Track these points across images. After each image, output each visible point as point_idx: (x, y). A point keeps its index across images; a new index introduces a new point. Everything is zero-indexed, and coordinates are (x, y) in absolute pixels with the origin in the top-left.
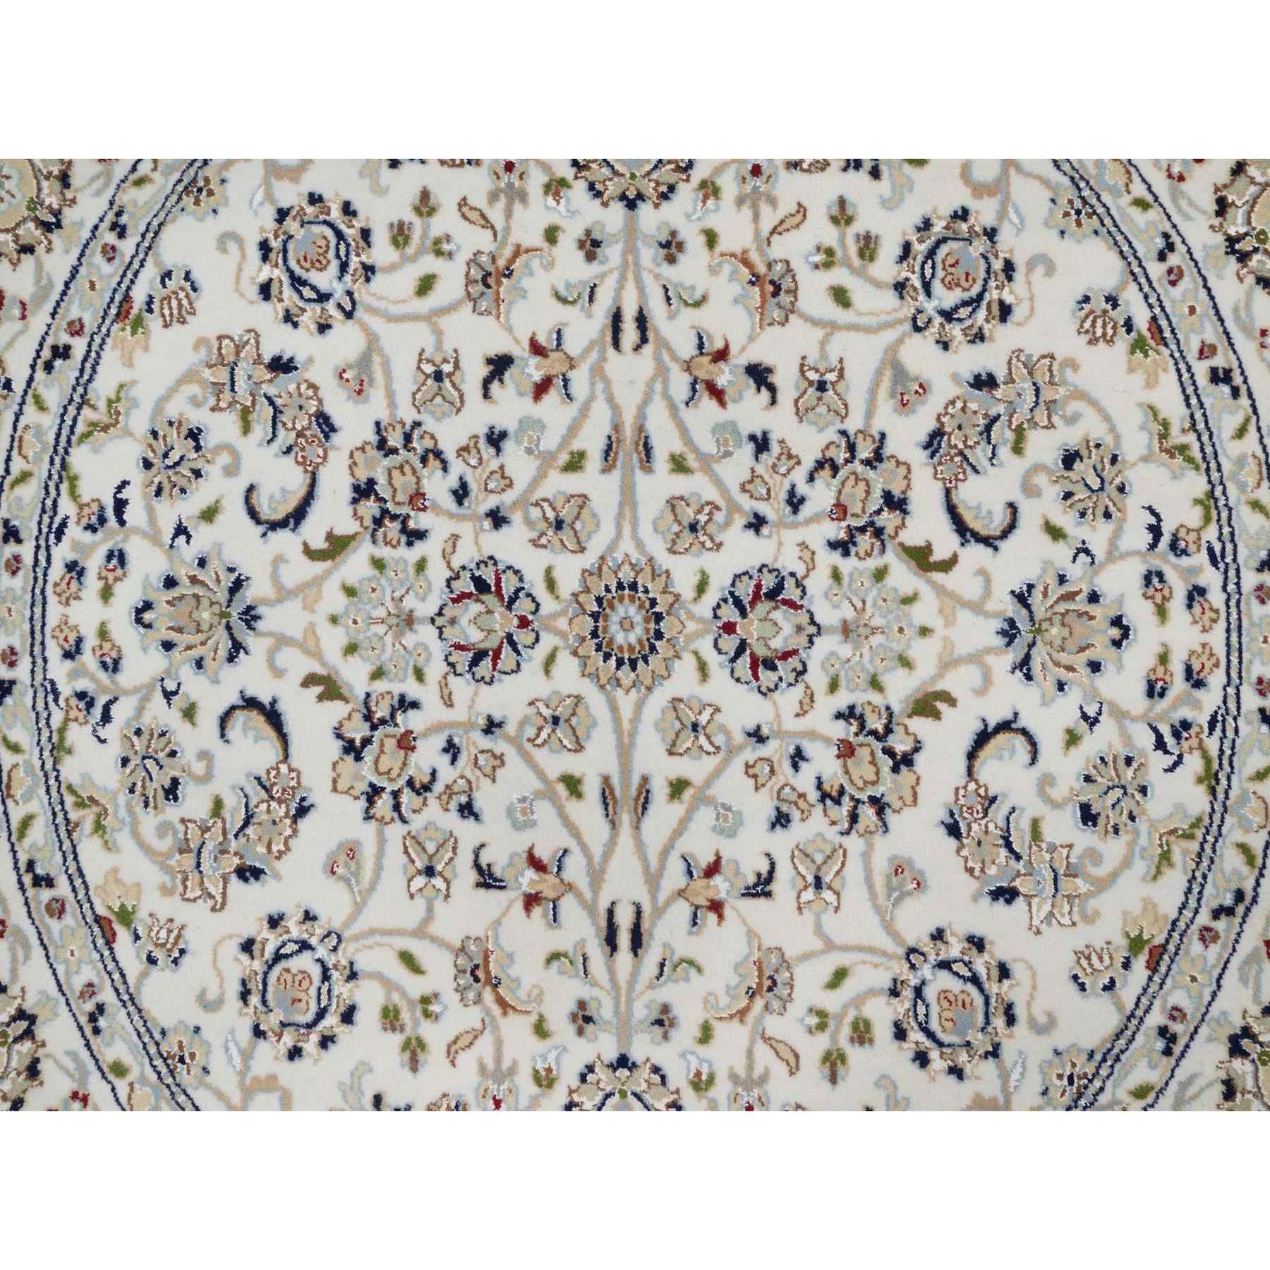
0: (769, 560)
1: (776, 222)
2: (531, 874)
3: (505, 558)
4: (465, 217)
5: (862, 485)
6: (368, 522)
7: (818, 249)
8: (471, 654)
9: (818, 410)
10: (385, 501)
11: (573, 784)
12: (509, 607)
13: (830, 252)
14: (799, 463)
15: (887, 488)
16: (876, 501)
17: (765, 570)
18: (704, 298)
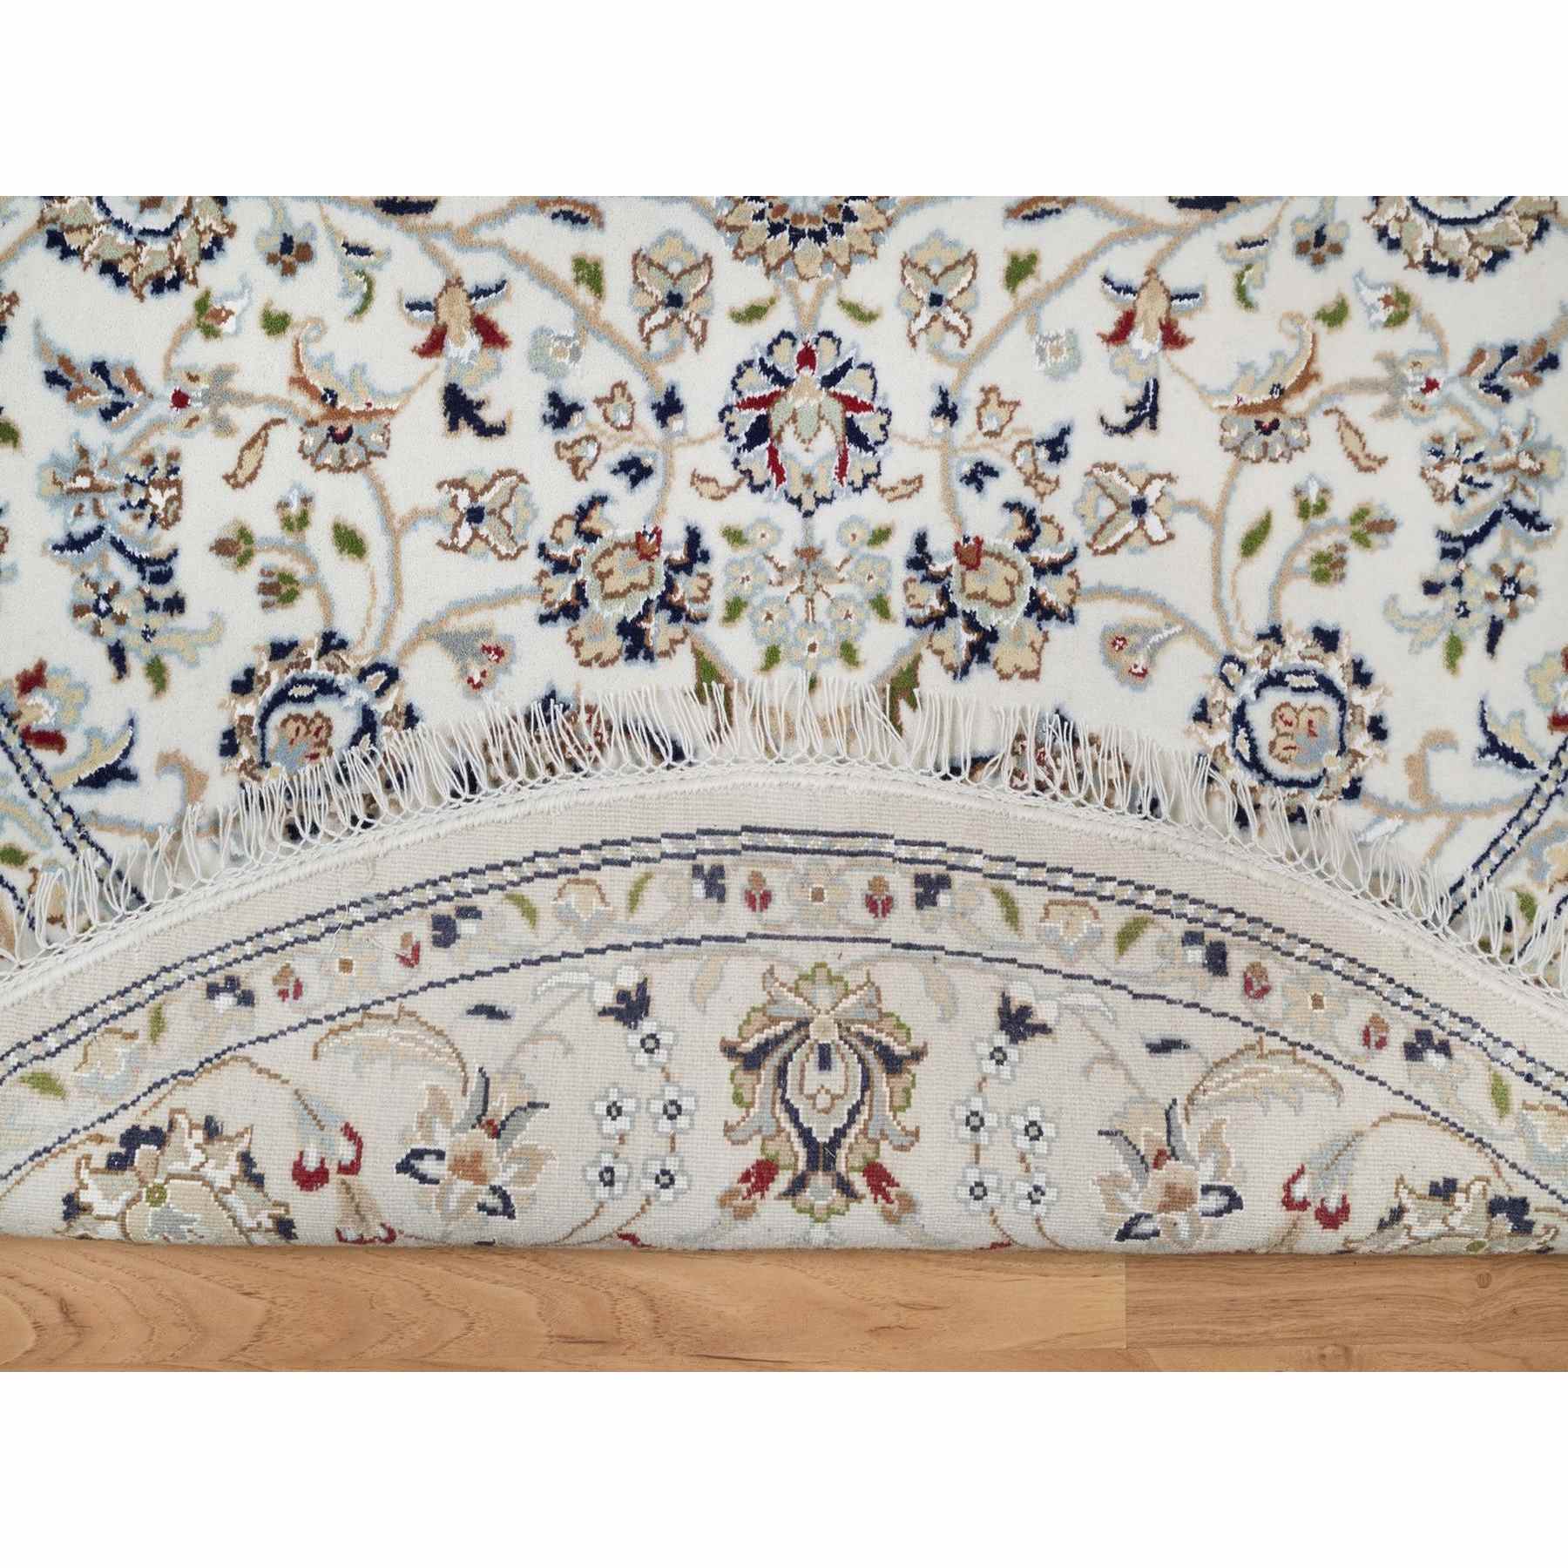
2: (1137, 339)
3: (721, 394)
6: (676, 631)
8: (852, 448)
10: (649, 602)
11: (1019, 269)
12: (786, 382)
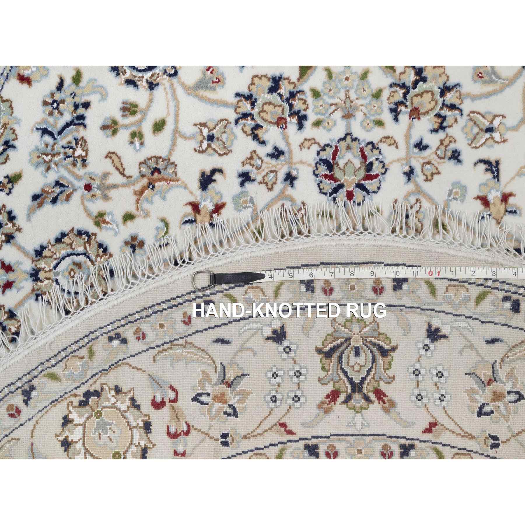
0: (311, 170)
1: (117, 172)
5: (266, 108)
7: (132, 143)
9: (224, 140)
13: (133, 135)
14: (255, 152)
15: (267, 91)
16: (274, 98)
17: (317, 172)
18: (163, 220)
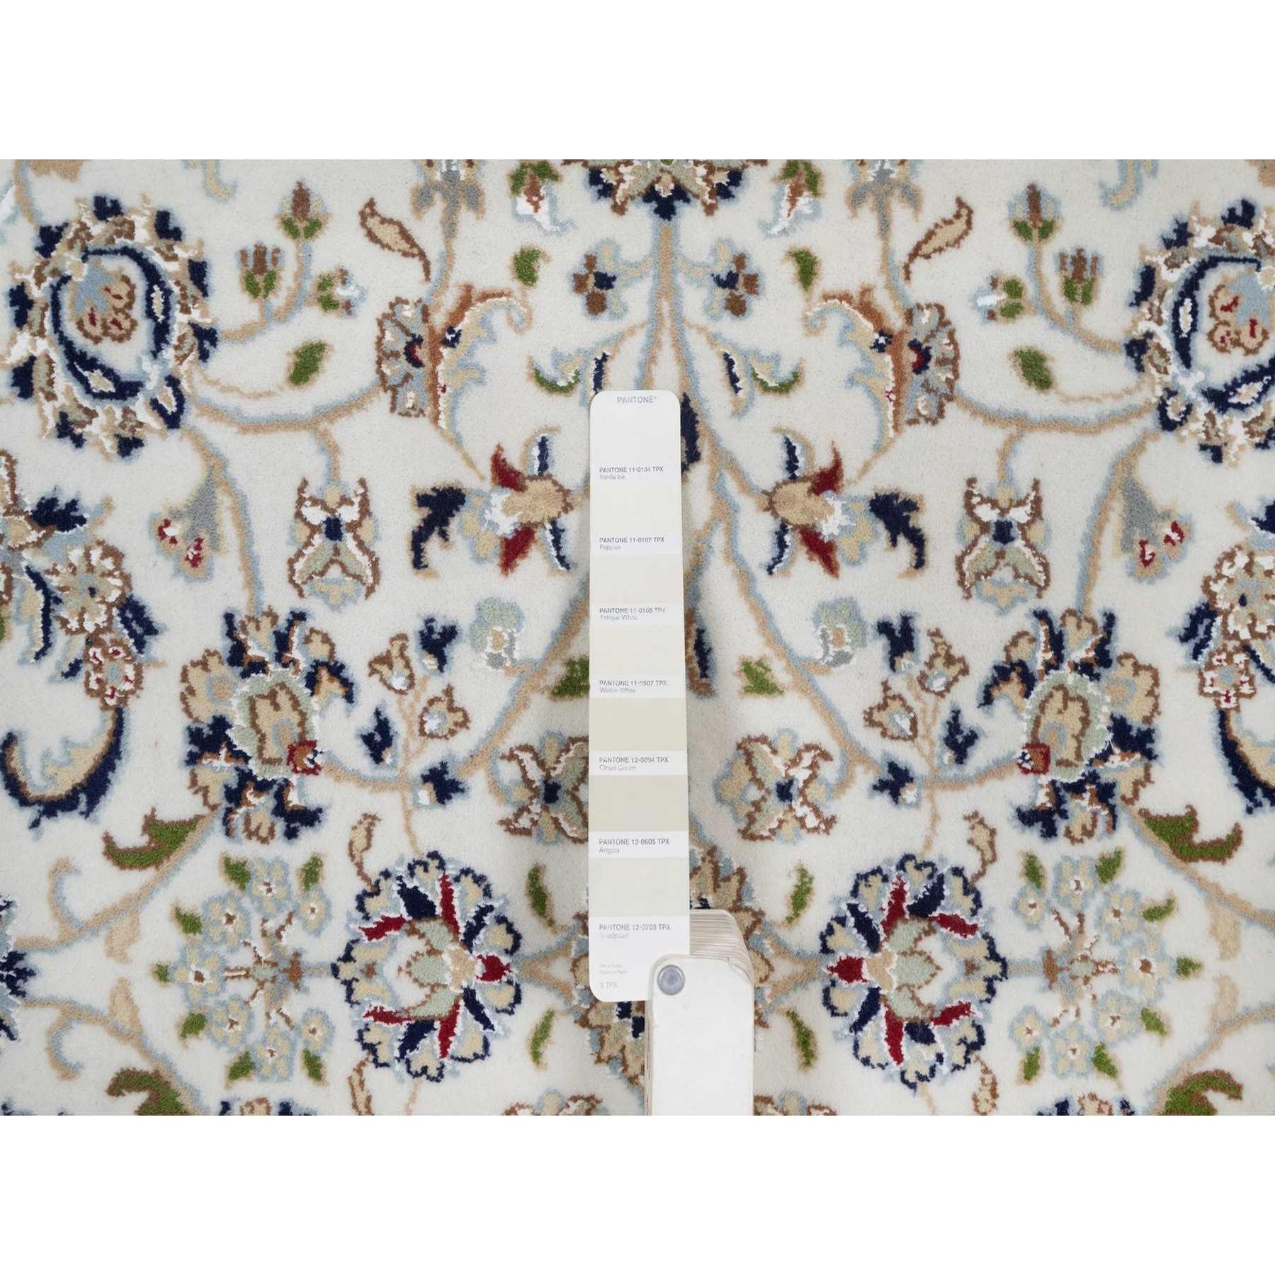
0: (916, 848)
1: (920, 236)
3: (459, 854)
4: (372, 236)
5: (1075, 708)
6: (217, 796)
7: (994, 283)
8: (403, 1028)
9: (997, 575)
10: (246, 758)
12: (468, 943)
13: (1013, 288)
14: (965, 671)
15: (1119, 712)
16: (1101, 736)
17: (910, 865)
18: (796, 377)
